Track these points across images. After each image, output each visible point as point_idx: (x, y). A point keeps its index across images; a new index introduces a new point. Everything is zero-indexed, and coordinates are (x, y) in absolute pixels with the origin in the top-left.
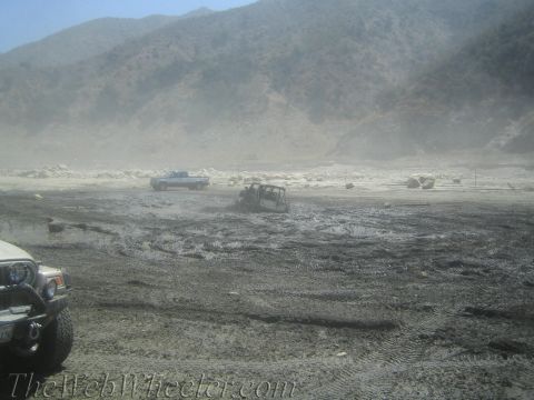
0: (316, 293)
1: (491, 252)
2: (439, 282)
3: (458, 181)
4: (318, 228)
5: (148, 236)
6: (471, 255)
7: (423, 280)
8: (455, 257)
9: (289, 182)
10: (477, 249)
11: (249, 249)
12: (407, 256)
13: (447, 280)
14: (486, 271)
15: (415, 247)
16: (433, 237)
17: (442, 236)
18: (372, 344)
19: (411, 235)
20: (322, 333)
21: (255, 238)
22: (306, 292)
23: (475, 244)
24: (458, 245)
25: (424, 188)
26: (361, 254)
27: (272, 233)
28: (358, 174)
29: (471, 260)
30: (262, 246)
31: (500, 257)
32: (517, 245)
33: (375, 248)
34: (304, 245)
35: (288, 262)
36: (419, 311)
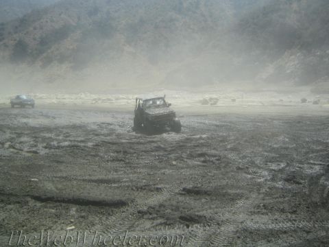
0: (93, 178)
1: (229, 147)
2: (182, 168)
3: (234, 100)
4: (129, 131)
5: (13, 138)
6: (214, 149)
7: (172, 167)
8: (204, 150)
9: (129, 101)
10: (221, 144)
11: (73, 146)
12: (173, 150)
13: (188, 167)
14: (218, 160)
15: (181, 144)
16: (198, 136)
17: (204, 136)
18: (100, 219)
19: (185, 135)
20: (73, 210)
21: (82, 139)
22: (87, 178)
23: (221, 141)
24: (210, 141)
25: (211, 104)
26: (144, 149)
27: (97, 135)
28: (177, 96)
29: (213, 152)
30: (82, 144)
31: (233, 149)
32: (246, 141)
33: (155, 145)
34: (110, 143)
35: (92, 155)
36: (152, 191)
